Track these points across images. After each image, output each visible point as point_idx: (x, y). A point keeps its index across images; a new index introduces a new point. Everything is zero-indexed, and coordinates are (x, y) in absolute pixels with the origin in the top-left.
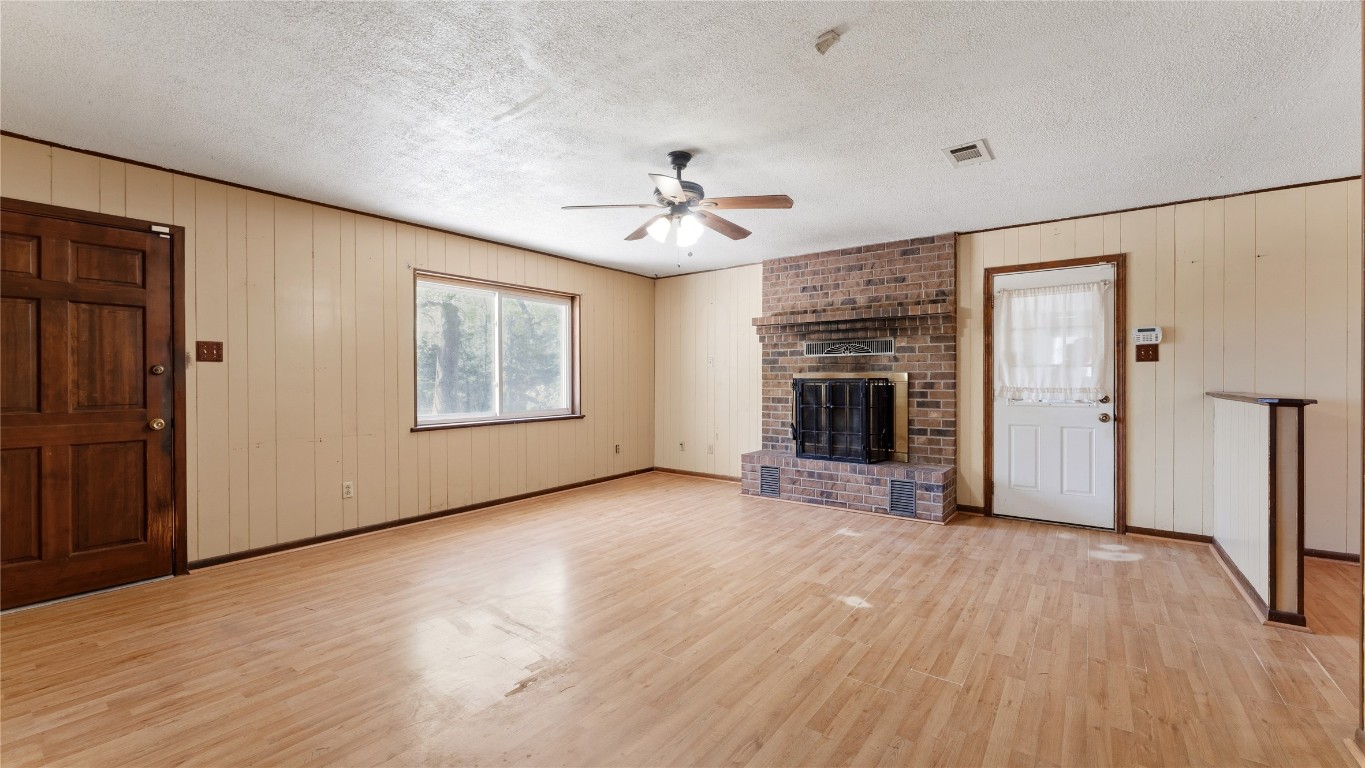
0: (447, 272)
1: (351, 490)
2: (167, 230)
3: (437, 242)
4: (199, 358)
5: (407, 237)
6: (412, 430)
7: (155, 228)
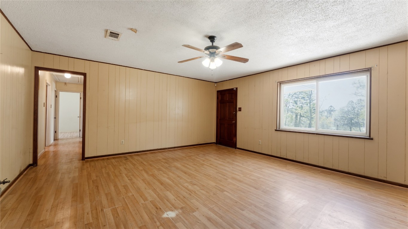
0: (288, 80)
1: (261, 142)
2: (235, 89)
3: (285, 71)
4: (239, 111)
5: (276, 73)
6: (276, 130)
7: (234, 89)
